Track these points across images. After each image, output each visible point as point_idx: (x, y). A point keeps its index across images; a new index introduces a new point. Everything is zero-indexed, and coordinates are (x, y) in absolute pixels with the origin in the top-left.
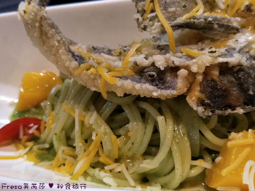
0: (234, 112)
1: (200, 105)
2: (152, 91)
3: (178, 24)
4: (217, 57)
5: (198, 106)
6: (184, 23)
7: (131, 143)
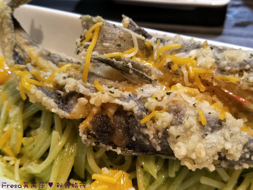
0: (113, 150)
1: (86, 133)
2: (52, 107)
3: (100, 58)
4: (115, 98)
5: (84, 133)
6: (105, 60)
7: (33, 145)
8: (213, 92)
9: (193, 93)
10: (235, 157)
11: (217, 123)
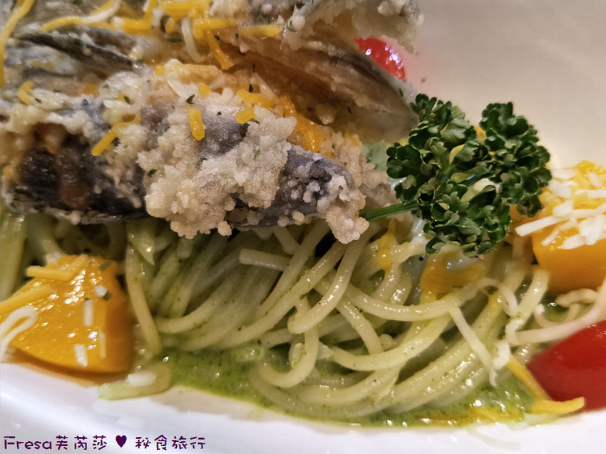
3: (28, 36)
8: (254, 66)
9: (205, 76)
10: (263, 201)
11: (235, 132)
